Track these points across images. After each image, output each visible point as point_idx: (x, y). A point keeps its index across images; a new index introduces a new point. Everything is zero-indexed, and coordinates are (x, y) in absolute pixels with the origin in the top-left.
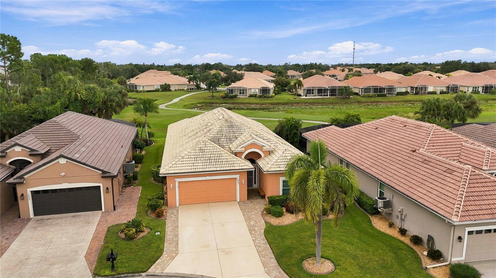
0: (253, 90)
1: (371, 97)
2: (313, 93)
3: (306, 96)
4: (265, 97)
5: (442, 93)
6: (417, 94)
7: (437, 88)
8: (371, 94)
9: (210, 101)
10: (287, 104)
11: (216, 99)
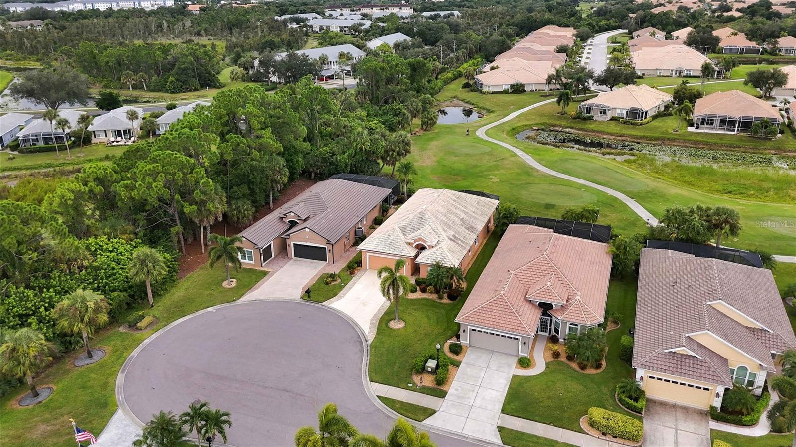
0: (618, 111)
2: (712, 124)
3: (697, 128)
4: (631, 124)
9: (553, 122)
10: (656, 139)
11: (565, 118)
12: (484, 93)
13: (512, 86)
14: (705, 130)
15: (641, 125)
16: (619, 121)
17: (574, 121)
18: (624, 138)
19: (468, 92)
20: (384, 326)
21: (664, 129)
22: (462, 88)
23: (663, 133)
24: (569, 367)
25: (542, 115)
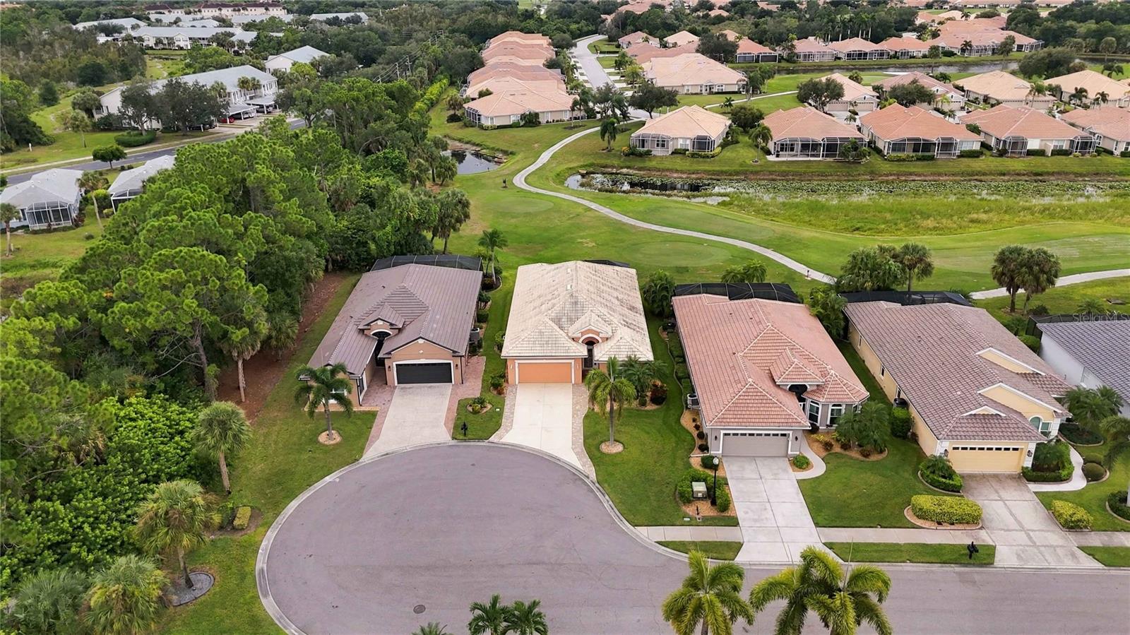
0: (681, 141)
2: (792, 150)
3: (778, 156)
4: (701, 156)
5: (1058, 152)
6: (1002, 153)
7: (1049, 143)
9: (603, 162)
10: (737, 173)
11: (615, 155)
12: (486, 129)
13: (523, 117)
14: (785, 157)
15: (713, 157)
16: (685, 154)
17: (627, 158)
18: (698, 176)
19: (461, 128)
20: (597, 453)
21: (741, 160)
22: (448, 121)
23: (741, 165)
24: (851, 458)
25: (584, 154)
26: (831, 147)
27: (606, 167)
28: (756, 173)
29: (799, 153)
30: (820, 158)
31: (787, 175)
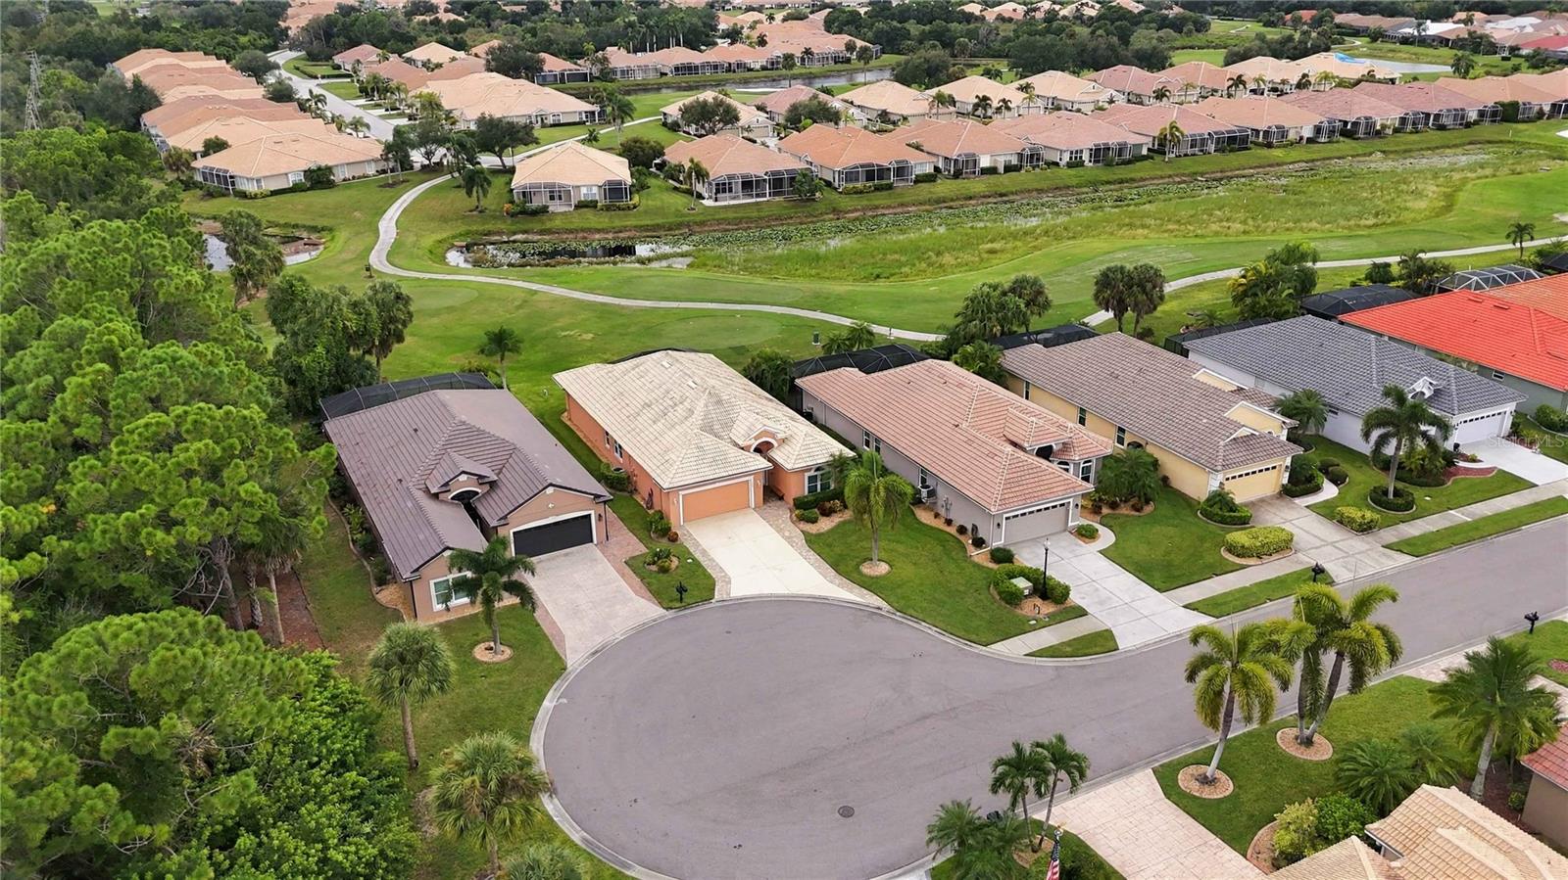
0: (584, 190)
1: (861, 192)
2: (730, 191)
3: (716, 200)
5: (1008, 169)
6: (957, 175)
7: (998, 158)
8: (859, 185)
9: (482, 228)
10: (680, 226)
11: (495, 217)
12: (255, 197)
13: (308, 173)
14: (727, 200)
16: (596, 207)
20: (864, 579)
21: (671, 209)
23: (676, 215)
24: (1127, 516)
25: (444, 219)
26: (777, 182)
27: (489, 233)
28: (702, 224)
29: (741, 194)
30: (768, 198)
31: (740, 222)
